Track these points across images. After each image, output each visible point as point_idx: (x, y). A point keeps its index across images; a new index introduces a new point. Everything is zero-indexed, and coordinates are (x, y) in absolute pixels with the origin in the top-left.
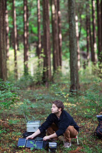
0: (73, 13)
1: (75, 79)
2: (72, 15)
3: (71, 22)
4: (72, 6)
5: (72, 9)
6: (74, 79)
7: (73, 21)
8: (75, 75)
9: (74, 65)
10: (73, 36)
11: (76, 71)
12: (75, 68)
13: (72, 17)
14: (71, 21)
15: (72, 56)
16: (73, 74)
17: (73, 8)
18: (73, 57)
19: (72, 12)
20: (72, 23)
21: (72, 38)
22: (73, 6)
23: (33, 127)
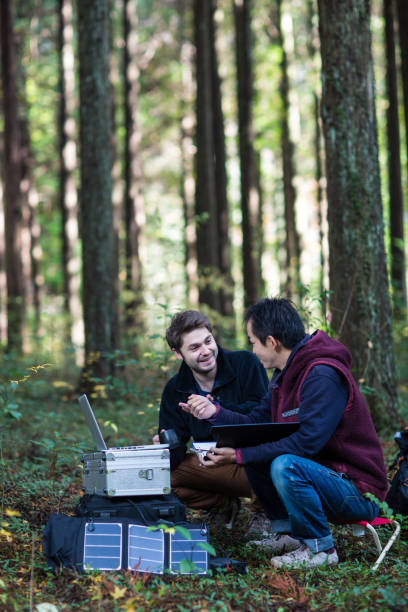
0: (100, 40)
1: (108, 327)
2: (94, 48)
3: (88, 79)
4: (96, 8)
5: (97, 20)
6: (103, 329)
7: (98, 75)
8: (105, 309)
9: (101, 268)
10: (99, 140)
11: (108, 293)
12: (106, 278)
13: (95, 54)
14: (90, 72)
15: (93, 225)
16: (98, 305)
17: (99, 16)
18: (96, 231)
19: (95, 36)
20: (94, 82)
21: (93, 149)
22: (100, 9)
23: (138, 471)
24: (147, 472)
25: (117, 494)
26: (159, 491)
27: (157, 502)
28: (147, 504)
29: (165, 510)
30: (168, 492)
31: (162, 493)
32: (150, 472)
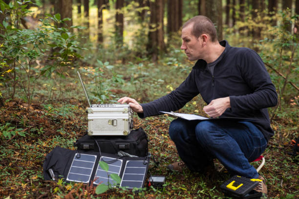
23: (107, 120)
24: (113, 121)
25: (94, 134)
26: (121, 133)
27: (120, 140)
28: (113, 141)
29: (123, 146)
30: (126, 134)
31: (122, 134)
32: (115, 122)
